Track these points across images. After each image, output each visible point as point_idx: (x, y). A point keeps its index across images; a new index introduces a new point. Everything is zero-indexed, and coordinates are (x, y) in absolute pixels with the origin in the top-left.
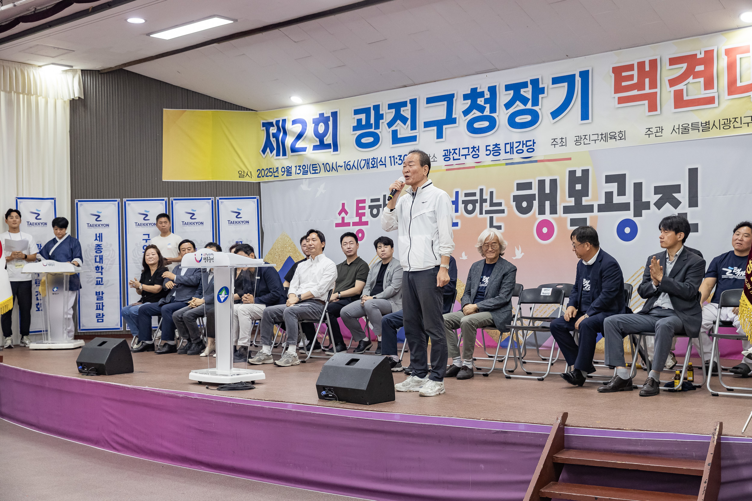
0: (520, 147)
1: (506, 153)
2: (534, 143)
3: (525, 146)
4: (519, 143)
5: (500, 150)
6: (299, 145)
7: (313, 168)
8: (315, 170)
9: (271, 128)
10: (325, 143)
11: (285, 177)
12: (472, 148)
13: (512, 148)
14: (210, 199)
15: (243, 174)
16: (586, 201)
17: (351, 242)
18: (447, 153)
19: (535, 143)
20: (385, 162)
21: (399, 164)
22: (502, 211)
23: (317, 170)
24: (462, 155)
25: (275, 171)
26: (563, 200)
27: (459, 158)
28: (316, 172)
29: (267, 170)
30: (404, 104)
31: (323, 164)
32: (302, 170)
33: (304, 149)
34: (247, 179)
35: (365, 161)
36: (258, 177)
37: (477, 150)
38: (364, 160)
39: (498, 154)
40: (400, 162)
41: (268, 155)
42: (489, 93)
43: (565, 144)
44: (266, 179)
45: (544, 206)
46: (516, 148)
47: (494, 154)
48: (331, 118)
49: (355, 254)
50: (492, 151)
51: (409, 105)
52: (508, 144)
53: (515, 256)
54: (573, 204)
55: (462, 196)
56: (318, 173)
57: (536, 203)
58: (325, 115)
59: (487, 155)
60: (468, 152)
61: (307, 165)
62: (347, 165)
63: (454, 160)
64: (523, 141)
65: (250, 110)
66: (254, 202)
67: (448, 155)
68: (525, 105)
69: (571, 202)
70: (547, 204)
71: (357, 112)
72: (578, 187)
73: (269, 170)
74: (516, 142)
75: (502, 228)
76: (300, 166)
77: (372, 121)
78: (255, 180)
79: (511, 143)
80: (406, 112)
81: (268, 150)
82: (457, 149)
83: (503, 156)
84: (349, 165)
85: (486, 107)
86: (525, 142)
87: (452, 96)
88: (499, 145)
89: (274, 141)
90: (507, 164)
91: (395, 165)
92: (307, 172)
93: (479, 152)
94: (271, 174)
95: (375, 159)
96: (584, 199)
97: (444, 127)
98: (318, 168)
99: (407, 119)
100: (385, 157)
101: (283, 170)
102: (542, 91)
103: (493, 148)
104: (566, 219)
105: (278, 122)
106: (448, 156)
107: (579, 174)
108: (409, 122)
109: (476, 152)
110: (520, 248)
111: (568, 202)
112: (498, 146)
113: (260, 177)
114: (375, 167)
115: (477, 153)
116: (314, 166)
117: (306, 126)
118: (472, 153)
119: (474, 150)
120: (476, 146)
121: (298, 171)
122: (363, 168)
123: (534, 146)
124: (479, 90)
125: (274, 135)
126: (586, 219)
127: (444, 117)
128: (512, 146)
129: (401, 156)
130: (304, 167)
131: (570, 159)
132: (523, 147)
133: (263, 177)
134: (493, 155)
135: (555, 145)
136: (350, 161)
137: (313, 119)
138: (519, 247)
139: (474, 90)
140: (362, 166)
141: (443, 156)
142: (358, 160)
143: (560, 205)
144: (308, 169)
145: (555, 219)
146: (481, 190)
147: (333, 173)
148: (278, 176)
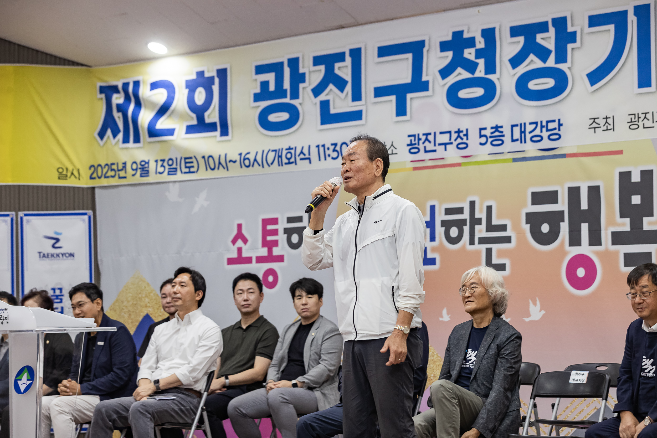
0: (537, 132)
1: (513, 140)
2: (560, 125)
3: (544, 129)
4: (534, 126)
5: (503, 136)
6: (162, 124)
7: (186, 163)
8: (189, 167)
9: (115, 96)
10: (207, 120)
11: (138, 179)
12: (456, 132)
13: (523, 132)
14: (7, 215)
15: (65, 172)
16: (650, 223)
17: (251, 291)
18: (415, 140)
19: (562, 125)
20: (309, 154)
21: (333, 158)
22: (508, 240)
23: (193, 167)
24: (440, 144)
25: (120, 167)
26: (611, 222)
27: (434, 148)
28: (192, 170)
29: (107, 167)
30: (340, 57)
31: (203, 157)
32: (167, 167)
33: (171, 132)
34: (71, 182)
35: (274, 153)
36: (91, 178)
37: (464, 135)
38: (273, 151)
39: (500, 142)
40: (335, 155)
41: (109, 141)
42: (482, 40)
43: (611, 127)
44: (104, 182)
45: (579, 231)
46: (530, 132)
47: (494, 143)
48: (217, 80)
49: (256, 310)
50: (491, 137)
51: (348, 60)
52: (517, 125)
53: (529, 315)
54: (627, 228)
55: (440, 213)
56: (193, 172)
57: (565, 227)
58: (207, 75)
59: (481, 144)
60: (450, 139)
61: (176, 159)
62: (245, 159)
63: (426, 151)
64: (541, 122)
65: (78, 64)
66: (84, 220)
67: (415, 144)
68: (544, 61)
69: (624, 224)
70: (585, 227)
71: (260, 70)
72: (636, 200)
73: (110, 166)
74: (531, 123)
75: (508, 267)
76: (163, 161)
77: (287, 85)
78: (85, 183)
79: (521, 124)
80: (344, 70)
81: (109, 132)
82: (430, 134)
83: (508, 146)
84: (248, 159)
85: (477, 64)
86: (544, 124)
87: (421, 44)
88: (502, 127)
89: (119, 117)
90: (515, 160)
91: (325, 159)
92: (176, 171)
93: (467, 139)
94: (112, 173)
95: (292, 149)
96: (646, 220)
97: (409, 96)
98: (195, 164)
99: (346, 82)
100: (309, 147)
101: (134, 166)
102: (572, 37)
103: (492, 133)
104: (617, 253)
105: (126, 85)
106: (416, 146)
107: (636, 178)
108: (349, 88)
109: (462, 139)
110: (538, 303)
111: (619, 225)
112: (500, 129)
113: (94, 178)
114: (292, 163)
115: (465, 140)
116: (187, 160)
117: (174, 92)
118: (456, 140)
119: (459, 136)
120: (463, 128)
121: (160, 169)
122: (272, 163)
123: (559, 130)
124: (466, 35)
125: (120, 108)
126: (650, 254)
127: (408, 80)
128: (523, 130)
129: (335, 145)
130: (170, 162)
131: (620, 152)
132: (541, 131)
133: (100, 178)
134: (492, 144)
135: (595, 128)
136: (249, 153)
137: (187, 82)
138: (536, 301)
139: (458, 35)
140: (270, 161)
141: (408, 145)
142: (263, 151)
143: (606, 230)
144: (177, 165)
145: (597, 253)
146: (472, 204)
147: (221, 173)
148: (125, 177)
